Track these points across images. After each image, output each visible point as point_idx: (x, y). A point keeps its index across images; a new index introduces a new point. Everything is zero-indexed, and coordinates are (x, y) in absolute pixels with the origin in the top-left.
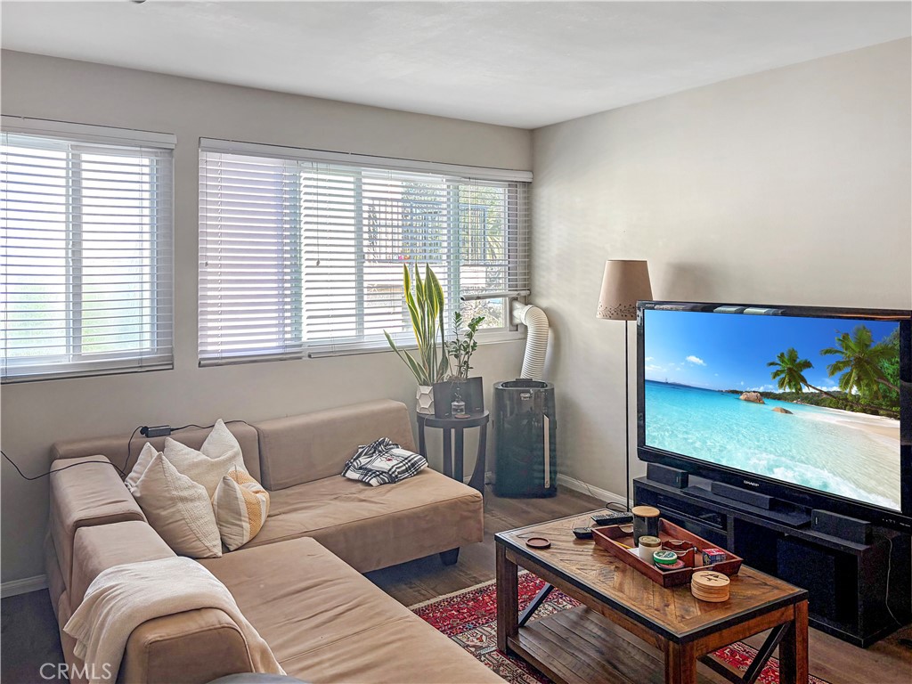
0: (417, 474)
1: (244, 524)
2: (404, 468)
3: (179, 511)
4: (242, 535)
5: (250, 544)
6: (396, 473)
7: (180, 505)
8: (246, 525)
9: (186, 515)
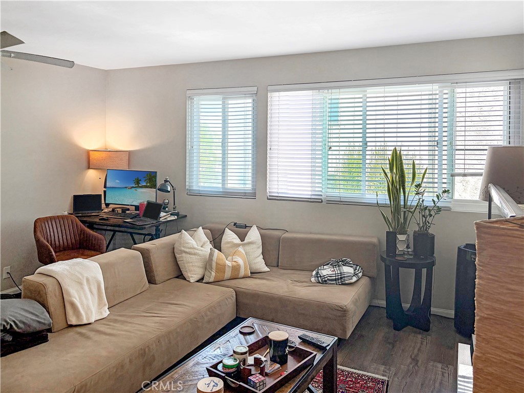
0: (343, 284)
1: (212, 272)
2: (335, 278)
3: (182, 257)
4: (210, 278)
5: (213, 283)
6: (326, 279)
7: (184, 255)
8: (213, 274)
9: (185, 259)
